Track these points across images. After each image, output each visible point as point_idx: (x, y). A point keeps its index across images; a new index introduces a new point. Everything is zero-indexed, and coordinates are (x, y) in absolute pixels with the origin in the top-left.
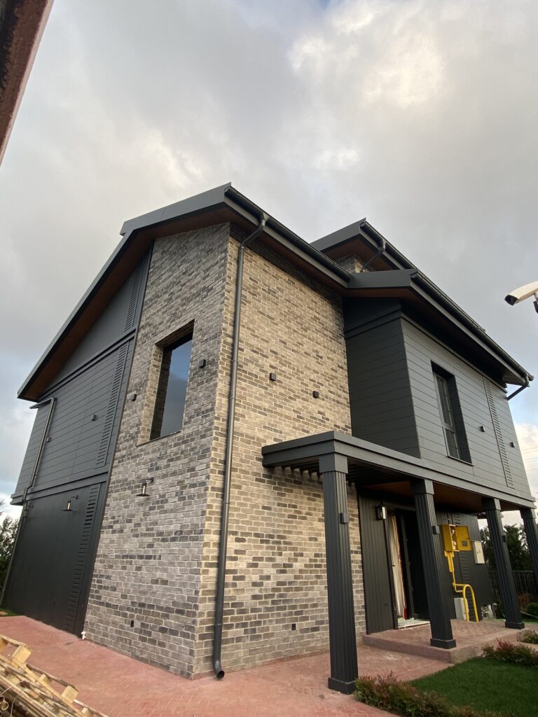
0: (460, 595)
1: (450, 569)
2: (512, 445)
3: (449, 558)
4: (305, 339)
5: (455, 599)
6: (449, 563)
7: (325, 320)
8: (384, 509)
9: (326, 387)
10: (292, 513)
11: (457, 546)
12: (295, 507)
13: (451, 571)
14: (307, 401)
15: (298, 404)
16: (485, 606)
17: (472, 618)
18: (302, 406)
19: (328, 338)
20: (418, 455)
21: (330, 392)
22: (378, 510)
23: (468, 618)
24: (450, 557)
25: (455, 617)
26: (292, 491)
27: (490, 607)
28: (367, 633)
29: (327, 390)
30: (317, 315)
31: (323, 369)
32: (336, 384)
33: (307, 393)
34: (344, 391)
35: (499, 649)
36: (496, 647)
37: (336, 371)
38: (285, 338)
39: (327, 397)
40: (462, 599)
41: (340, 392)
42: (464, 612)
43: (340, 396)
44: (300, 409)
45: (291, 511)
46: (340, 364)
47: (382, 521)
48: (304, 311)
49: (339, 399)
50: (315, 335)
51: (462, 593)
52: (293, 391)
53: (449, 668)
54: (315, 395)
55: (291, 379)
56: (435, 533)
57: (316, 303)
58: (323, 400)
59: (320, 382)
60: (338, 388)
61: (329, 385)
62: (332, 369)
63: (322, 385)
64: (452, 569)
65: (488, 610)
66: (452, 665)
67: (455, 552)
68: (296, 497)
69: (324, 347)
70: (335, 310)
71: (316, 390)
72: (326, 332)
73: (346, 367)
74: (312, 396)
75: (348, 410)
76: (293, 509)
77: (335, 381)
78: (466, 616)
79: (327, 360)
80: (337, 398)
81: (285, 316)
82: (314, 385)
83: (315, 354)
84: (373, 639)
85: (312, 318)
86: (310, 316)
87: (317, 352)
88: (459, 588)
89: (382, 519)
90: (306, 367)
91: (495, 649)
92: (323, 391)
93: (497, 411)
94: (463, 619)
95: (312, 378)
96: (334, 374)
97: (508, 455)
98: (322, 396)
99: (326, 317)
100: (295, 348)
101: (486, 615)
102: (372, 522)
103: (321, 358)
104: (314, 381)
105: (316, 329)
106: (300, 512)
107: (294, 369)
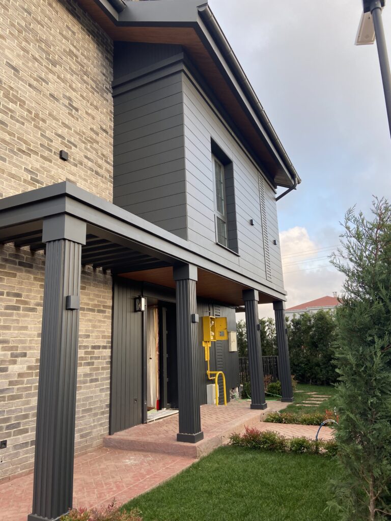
0: (213, 382)
1: (206, 357)
2: (275, 243)
3: (206, 348)
4: (50, 76)
5: (208, 386)
6: (206, 352)
7: (85, 61)
8: (143, 300)
9: (80, 150)
10: (13, 304)
11: (214, 337)
12: (18, 295)
13: (206, 360)
14: (50, 161)
15: (34, 162)
16: (233, 389)
17: (221, 402)
18: (41, 167)
19: (89, 87)
20: (184, 236)
21: (86, 157)
22: (136, 301)
23: (218, 402)
24: (207, 346)
25: (205, 402)
26: (15, 276)
27: (237, 389)
28: (110, 434)
29: (82, 154)
30: (75, 51)
31: (78, 126)
32: (96, 150)
33: (51, 151)
34: (106, 162)
35: (245, 436)
36: (242, 433)
37: (97, 134)
38: (16, 62)
39: (81, 163)
40: (214, 385)
41: (100, 161)
42: (214, 397)
43: (100, 166)
44: (37, 170)
45: (10, 301)
46: (104, 127)
47: (140, 313)
48: (54, 36)
49: (99, 170)
50: (69, 76)
51: (214, 379)
52: (25, 142)
53: (193, 465)
54: (63, 157)
55: (23, 124)
56: (194, 322)
57: (74, 33)
58: (76, 165)
59: (72, 140)
60: (98, 156)
61: (86, 148)
62: (92, 129)
63: (76, 146)
64: (207, 358)
65: (236, 392)
66: (197, 460)
67: (212, 342)
68: (21, 283)
69: (82, 96)
70: (102, 53)
71: (65, 150)
72: (85, 78)
73: (111, 132)
74: (58, 157)
75: (110, 186)
76: (15, 299)
77: (95, 145)
78: (216, 401)
79: (85, 116)
80: (96, 168)
81: (20, 32)
82: (62, 143)
83: (67, 102)
84: (114, 440)
85: (65, 50)
86: (63, 47)
87: (70, 99)
88: (212, 375)
89: (140, 310)
90: (50, 115)
91: (241, 436)
92: (75, 153)
93: (266, 209)
94: (212, 403)
95: (60, 132)
96: (94, 136)
97: (271, 251)
98: (74, 159)
99: (88, 58)
100: (35, 83)
101: (233, 396)
102: (128, 314)
103: (77, 110)
104: (63, 138)
105: (70, 68)
106: (26, 303)
107: (30, 112)
